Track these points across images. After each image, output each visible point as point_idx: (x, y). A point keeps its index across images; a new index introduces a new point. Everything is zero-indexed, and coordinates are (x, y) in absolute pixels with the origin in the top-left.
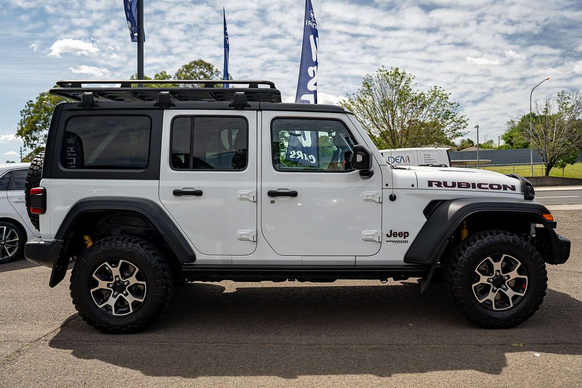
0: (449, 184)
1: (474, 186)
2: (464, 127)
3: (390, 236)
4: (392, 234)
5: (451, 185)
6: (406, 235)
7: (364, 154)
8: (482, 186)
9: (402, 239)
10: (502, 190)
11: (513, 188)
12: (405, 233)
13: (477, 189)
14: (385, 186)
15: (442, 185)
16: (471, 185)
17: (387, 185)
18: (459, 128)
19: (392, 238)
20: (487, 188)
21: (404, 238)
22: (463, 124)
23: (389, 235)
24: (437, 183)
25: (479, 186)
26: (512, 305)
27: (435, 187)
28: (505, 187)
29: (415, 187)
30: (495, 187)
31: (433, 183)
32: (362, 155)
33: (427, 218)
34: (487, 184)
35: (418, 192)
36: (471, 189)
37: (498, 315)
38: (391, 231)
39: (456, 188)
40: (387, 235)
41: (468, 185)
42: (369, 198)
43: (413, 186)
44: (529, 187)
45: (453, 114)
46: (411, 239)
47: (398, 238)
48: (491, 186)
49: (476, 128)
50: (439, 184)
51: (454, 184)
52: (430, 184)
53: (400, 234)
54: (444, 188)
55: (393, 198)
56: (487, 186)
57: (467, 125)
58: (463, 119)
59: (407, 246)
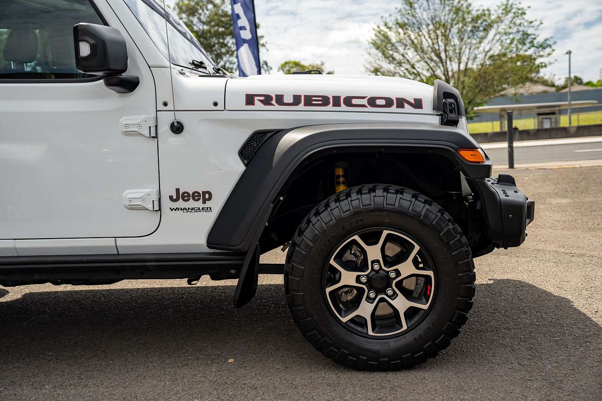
0: (288, 99)
1: (337, 101)
2: (549, 54)
3: (177, 200)
4: (180, 196)
5: (291, 101)
6: (206, 196)
7: (93, 42)
8: (354, 101)
9: (199, 204)
10: (394, 108)
11: (418, 104)
12: (204, 193)
13: (343, 107)
14: (161, 107)
15: (274, 102)
16: (331, 101)
17: (165, 104)
18: (541, 56)
19: (181, 204)
20: (364, 106)
21: (204, 202)
22: (548, 50)
23: (175, 197)
24: (262, 98)
25: (348, 101)
26: (405, 327)
27: (258, 105)
28: (401, 103)
29: (220, 106)
30: (379, 102)
31: (256, 98)
32: (88, 42)
33: (246, 165)
34: (363, 98)
35: (226, 115)
36: (330, 107)
37: (376, 346)
38: (178, 190)
39: (301, 106)
40: (171, 197)
41: (325, 101)
42: (129, 130)
43: (216, 104)
44: (452, 100)
45: (533, 36)
46: (217, 204)
47: (191, 204)
48: (372, 102)
49: (568, 55)
50: (267, 100)
51: (297, 100)
52: (250, 99)
53: (196, 196)
54: (277, 107)
55: (177, 128)
56: (365, 102)
57: (554, 50)
58: (548, 42)
59: (210, 218)
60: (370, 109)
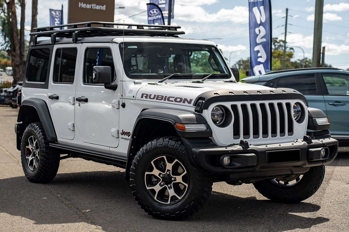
0: (152, 96)
3: (122, 134)
6: (129, 134)
8: (170, 99)
10: (181, 103)
11: (190, 102)
13: (167, 101)
16: (164, 98)
17: (122, 96)
19: (123, 136)
20: (173, 101)
21: (129, 136)
24: (146, 95)
25: (168, 99)
27: (144, 98)
30: (178, 100)
31: (144, 95)
34: (173, 98)
35: (135, 101)
36: (163, 101)
38: (123, 131)
39: (155, 100)
41: (162, 98)
42: (113, 105)
43: (134, 97)
47: (126, 137)
48: (175, 100)
51: (154, 97)
52: (142, 95)
53: (127, 134)
54: (148, 99)
55: (123, 106)
60: (174, 103)
